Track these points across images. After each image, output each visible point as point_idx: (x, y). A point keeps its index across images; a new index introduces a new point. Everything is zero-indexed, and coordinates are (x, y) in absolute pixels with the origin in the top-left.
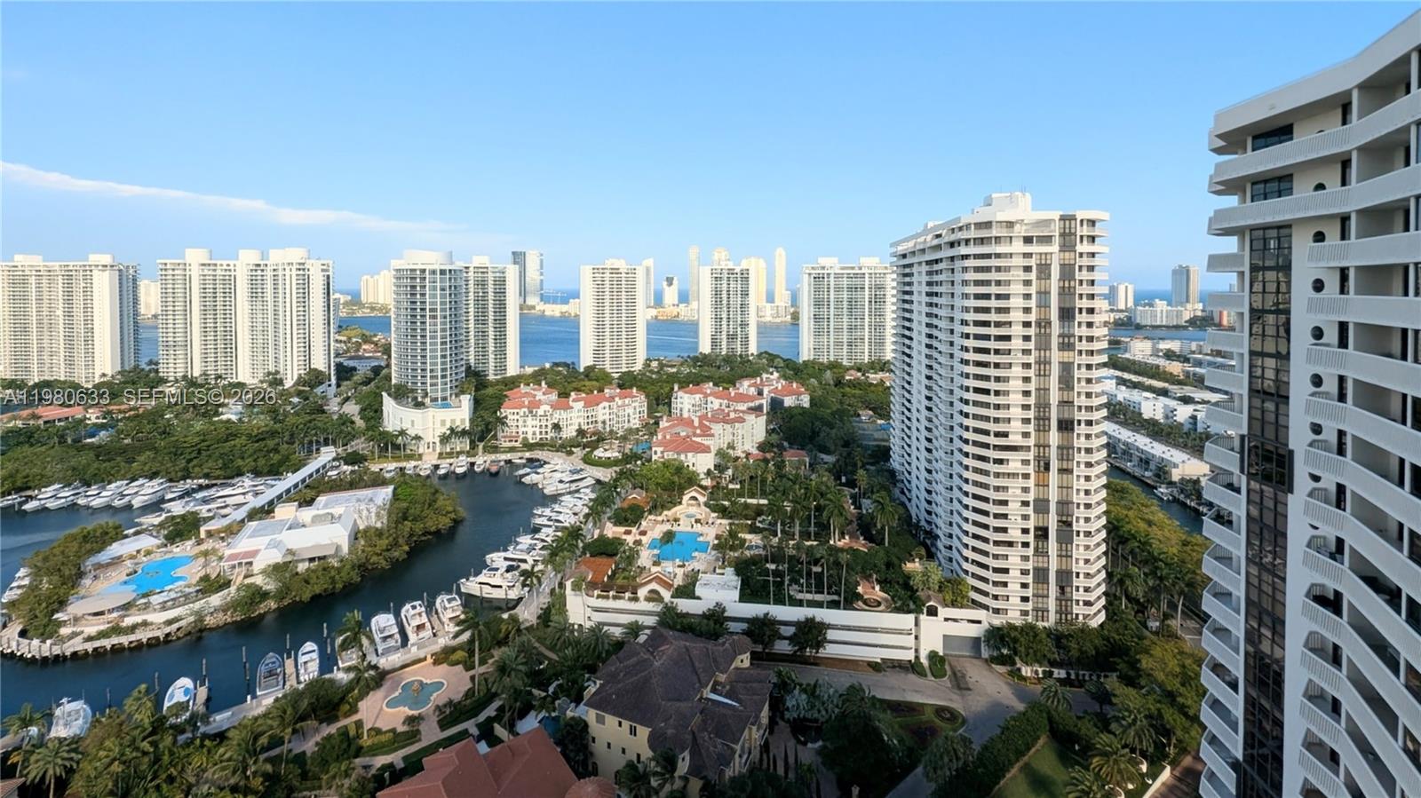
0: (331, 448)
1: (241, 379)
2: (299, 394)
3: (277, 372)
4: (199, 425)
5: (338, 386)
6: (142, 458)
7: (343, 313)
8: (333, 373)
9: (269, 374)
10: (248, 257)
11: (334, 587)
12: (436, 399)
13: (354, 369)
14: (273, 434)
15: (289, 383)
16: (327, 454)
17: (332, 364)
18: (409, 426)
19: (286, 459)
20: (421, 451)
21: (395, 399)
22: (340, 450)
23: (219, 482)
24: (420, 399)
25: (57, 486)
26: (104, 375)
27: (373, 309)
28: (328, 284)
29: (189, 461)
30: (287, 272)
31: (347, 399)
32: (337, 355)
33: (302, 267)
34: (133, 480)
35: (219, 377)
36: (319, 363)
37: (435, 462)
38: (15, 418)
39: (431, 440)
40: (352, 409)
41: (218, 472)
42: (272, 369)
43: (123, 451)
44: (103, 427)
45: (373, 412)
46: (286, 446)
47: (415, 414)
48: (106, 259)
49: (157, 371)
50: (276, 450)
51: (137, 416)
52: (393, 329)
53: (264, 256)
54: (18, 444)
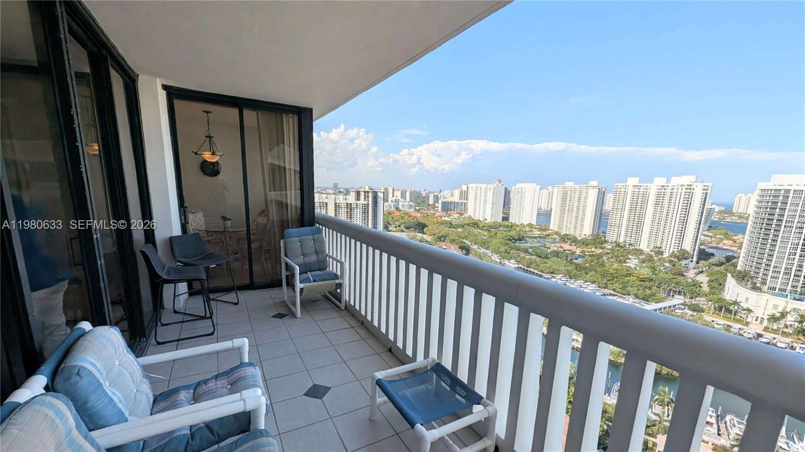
0: (682, 297)
1: (641, 247)
2: (671, 262)
3: (661, 248)
4: (616, 266)
5: (698, 263)
6: (590, 273)
7: (715, 218)
8: (695, 254)
9: (657, 247)
10: (659, 181)
12: (774, 289)
13: (713, 255)
14: (651, 280)
15: (666, 255)
16: (678, 300)
17: (697, 249)
18: (744, 300)
19: (653, 295)
20: (749, 320)
21: (737, 280)
22: (687, 300)
23: (619, 295)
24: (758, 285)
25: (561, 275)
26: (585, 235)
27: (741, 217)
28: (706, 198)
29: (609, 281)
30: (680, 191)
31: (702, 272)
32: (701, 244)
33: (690, 187)
34: (586, 282)
35: (631, 244)
36: (688, 245)
37: (760, 332)
38: (555, 246)
39: (760, 316)
40: (703, 279)
41: (619, 290)
42: (659, 245)
43: (585, 269)
44: (580, 256)
45: (718, 284)
46: (655, 288)
47: (753, 295)
48: (595, 183)
49: (605, 237)
50: (650, 288)
51: (593, 255)
52: (748, 232)
53: (668, 181)
54: (554, 256)
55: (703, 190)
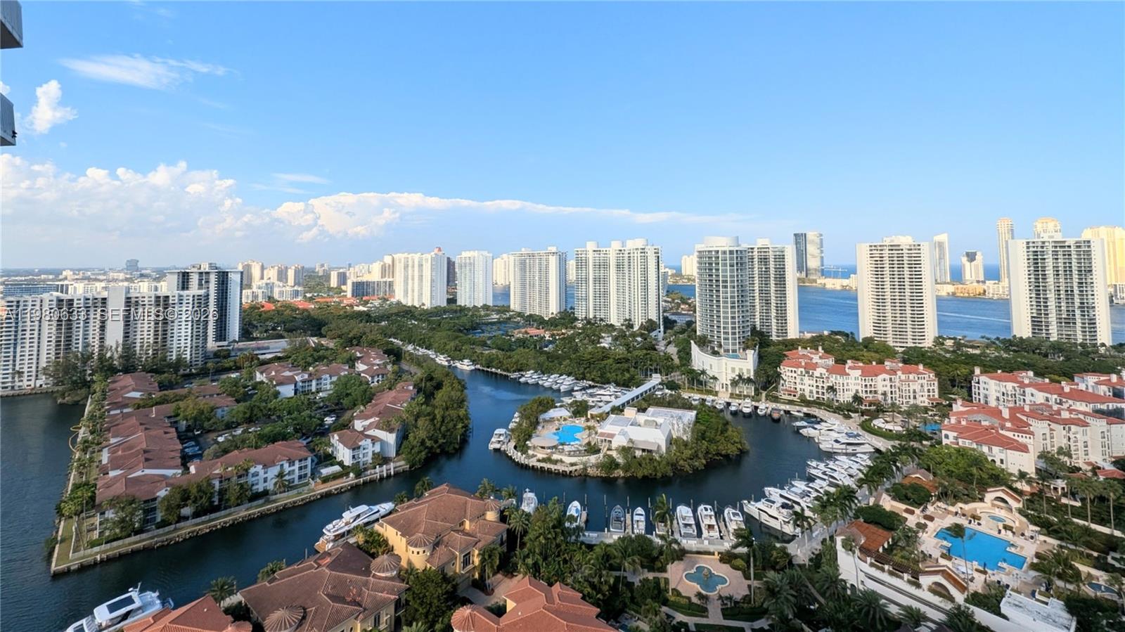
0: (658, 375)
1: (612, 322)
2: (642, 335)
3: (630, 320)
4: (590, 348)
5: (665, 333)
6: (564, 363)
7: (670, 281)
8: (661, 323)
9: (626, 320)
10: (616, 245)
11: (656, 475)
12: (728, 351)
13: (675, 321)
14: (627, 360)
15: (636, 328)
16: (656, 379)
17: (661, 317)
18: (709, 368)
19: (632, 378)
20: (717, 389)
21: (699, 346)
22: (664, 378)
23: (599, 385)
24: (716, 349)
25: (532, 371)
26: (552, 313)
27: (689, 280)
28: (658, 262)
29: (585, 369)
30: (636, 255)
31: (669, 343)
32: (664, 311)
33: (643, 251)
34: (561, 375)
35: (601, 320)
36: (653, 315)
37: (728, 400)
38: (519, 332)
39: (725, 382)
40: (672, 350)
41: (598, 379)
42: (628, 318)
43: (558, 357)
44: (550, 342)
45: (685, 355)
46: (633, 369)
47: (713, 360)
49: (574, 313)
50: (628, 371)
51: (564, 338)
52: (697, 295)
53: (624, 244)
54: (520, 346)
55: (655, 253)
